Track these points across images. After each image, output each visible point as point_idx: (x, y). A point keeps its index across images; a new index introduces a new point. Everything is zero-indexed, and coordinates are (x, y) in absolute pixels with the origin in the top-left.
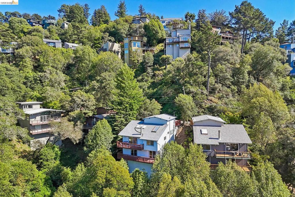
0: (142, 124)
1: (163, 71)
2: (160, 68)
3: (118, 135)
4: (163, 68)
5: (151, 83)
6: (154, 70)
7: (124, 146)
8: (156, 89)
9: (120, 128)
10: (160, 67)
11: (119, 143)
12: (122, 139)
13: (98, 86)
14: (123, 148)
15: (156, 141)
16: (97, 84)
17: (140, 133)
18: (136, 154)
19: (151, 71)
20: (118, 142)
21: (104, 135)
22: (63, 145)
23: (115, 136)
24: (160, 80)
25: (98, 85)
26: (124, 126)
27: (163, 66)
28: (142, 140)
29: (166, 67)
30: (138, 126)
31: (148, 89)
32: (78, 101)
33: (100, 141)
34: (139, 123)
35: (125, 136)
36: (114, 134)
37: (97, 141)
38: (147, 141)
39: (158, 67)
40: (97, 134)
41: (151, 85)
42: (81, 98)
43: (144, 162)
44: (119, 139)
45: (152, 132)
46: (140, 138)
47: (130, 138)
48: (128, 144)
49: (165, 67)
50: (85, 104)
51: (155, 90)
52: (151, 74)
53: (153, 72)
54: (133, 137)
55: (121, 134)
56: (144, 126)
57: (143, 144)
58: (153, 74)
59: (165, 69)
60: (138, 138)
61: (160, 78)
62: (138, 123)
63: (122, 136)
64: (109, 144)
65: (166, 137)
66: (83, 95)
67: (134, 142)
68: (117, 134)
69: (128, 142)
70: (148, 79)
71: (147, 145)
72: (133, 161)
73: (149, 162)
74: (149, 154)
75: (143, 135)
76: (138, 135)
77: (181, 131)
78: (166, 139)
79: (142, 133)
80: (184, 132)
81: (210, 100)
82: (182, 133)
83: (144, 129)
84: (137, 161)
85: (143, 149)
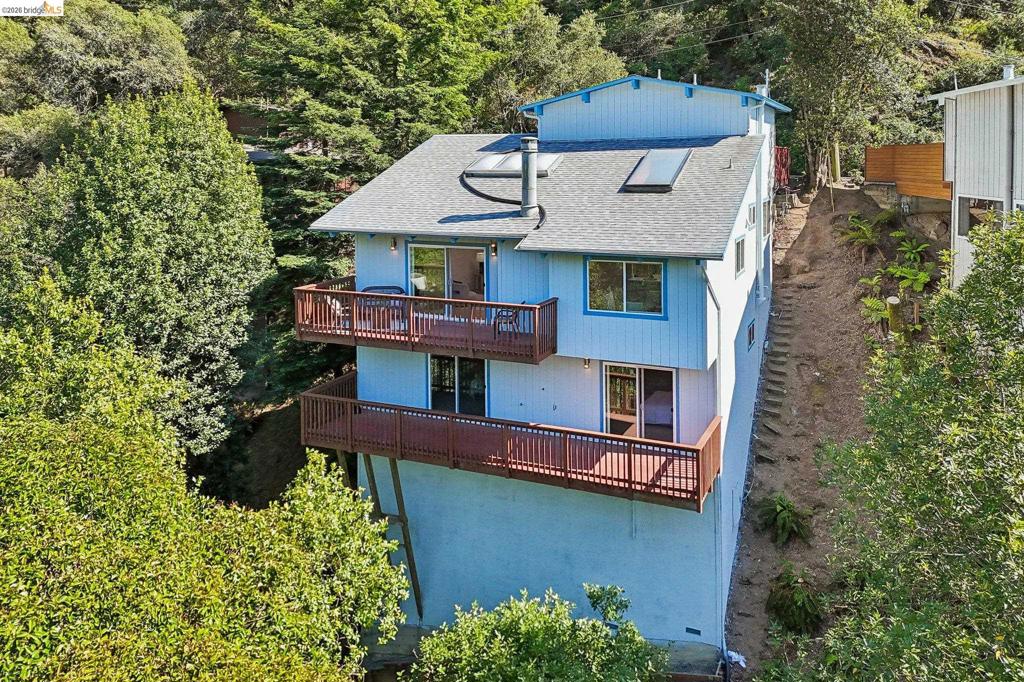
7: (363, 328)
11: (318, 297)
14: (360, 340)
17: (518, 208)
18: (475, 403)
20: (311, 287)
28: (543, 254)
30: (491, 161)
34: (498, 148)
43: (571, 484)
45: (627, 189)
46: (517, 240)
55: (334, 218)
56: (543, 161)
57: (554, 301)
62: (483, 149)
65: (743, 240)
67: (455, 293)
69: (400, 291)
71: (586, 313)
72: (456, 465)
73: (622, 484)
74: (607, 404)
75: (548, 218)
76: (500, 220)
77: (802, 226)
78: (743, 266)
79: (540, 207)
80: (830, 228)
81: (933, 49)
82: (815, 241)
83: (543, 180)
84: (497, 472)
85: (554, 350)
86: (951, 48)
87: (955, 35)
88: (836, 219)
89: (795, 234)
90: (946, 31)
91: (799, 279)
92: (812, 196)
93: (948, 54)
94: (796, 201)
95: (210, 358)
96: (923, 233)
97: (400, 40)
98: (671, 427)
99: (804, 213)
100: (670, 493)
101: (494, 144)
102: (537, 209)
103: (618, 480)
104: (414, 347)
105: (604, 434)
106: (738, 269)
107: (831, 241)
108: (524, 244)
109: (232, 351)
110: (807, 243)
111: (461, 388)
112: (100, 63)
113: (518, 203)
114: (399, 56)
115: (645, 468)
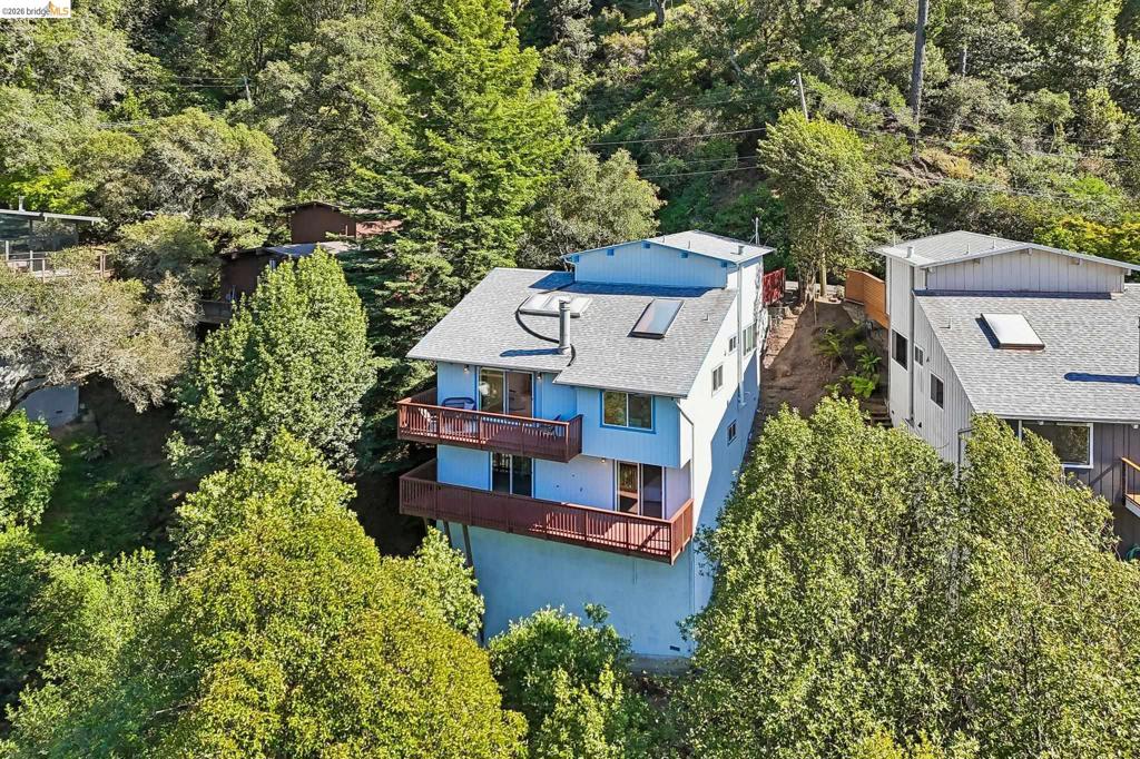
0: (558, 289)
1: (643, 34)
2: (629, 25)
3: (411, 354)
4: (644, 21)
5: (583, 93)
6: (599, 29)
7: (446, 431)
8: (613, 123)
9: (418, 313)
10: (629, 18)
11: (412, 410)
12: (432, 382)
13: (300, 88)
14: (442, 441)
15: (672, 400)
16: (296, 77)
17: (556, 346)
19: (582, 34)
20: (407, 401)
21: (313, 355)
22: (85, 418)
23: (387, 363)
24: (634, 79)
25: (303, 84)
26: (444, 301)
27: (646, 13)
28: (573, 387)
29: (660, 15)
30: (539, 301)
31: (568, 124)
32: (181, 163)
33: (280, 399)
34: (544, 285)
35: (451, 363)
36: (380, 351)
37: (259, 396)
38: (608, 395)
39: (618, 17)
40: (262, 349)
41: (583, 103)
42: (195, 144)
43: (589, 545)
44: (414, 382)
45: (633, 335)
46: (555, 374)
47: (487, 374)
48: (472, 418)
49: (652, 17)
50: (220, 179)
51: (607, 129)
52: (584, 47)
53: (596, 39)
54: (510, 372)
55: (424, 349)
56: (579, 303)
57: (581, 417)
58: (593, 47)
59: (657, 24)
60: (542, 373)
61: (632, 67)
62: (533, 286)
63: (435, 365)
64: (348, 415)
65: (721, 368)
66: (211, 132)
67: (511, 399)
68: (401, 352)
69: (471, 401)
70: (568, 75)
71: (602, 426)
72: (511, 531)
73: (622, 545)
74: (618, 485)
75: (577, 357)
76: (543, 357)
77: (789, 336)
78: (721, 384)
79: (572, 348)
80: (812, 338)
81: (928, 165)
82: (798, 349)
83: (576, 321)
84: (539, 535)
85: (580, 451)
86: (942, 165)
87: (949, 150)
88: (818, 330)
89: (783, 342)
90: (942, 146)
91: (782, 382)
92: (800, 309)
93: (940, 170)
94: (788, 312)
95: (335, 451)
96: (882, 346)
97: (469, 185)
98: (661, 503)
99: (793, 323)
100: (653, 551)
101: (541, 281)
102: (570, 350)
103: (620, 542)
104: (482, 447)
105: (616, 512)
106: (715, 388)
107: (810, 351)
108: (560, 379)
109: (350, 445)
110: (792, 352)
111: (514, 469)
112: (206, 175)
113: (557, 342)
114: (468, 198)
115: (638, 534)
